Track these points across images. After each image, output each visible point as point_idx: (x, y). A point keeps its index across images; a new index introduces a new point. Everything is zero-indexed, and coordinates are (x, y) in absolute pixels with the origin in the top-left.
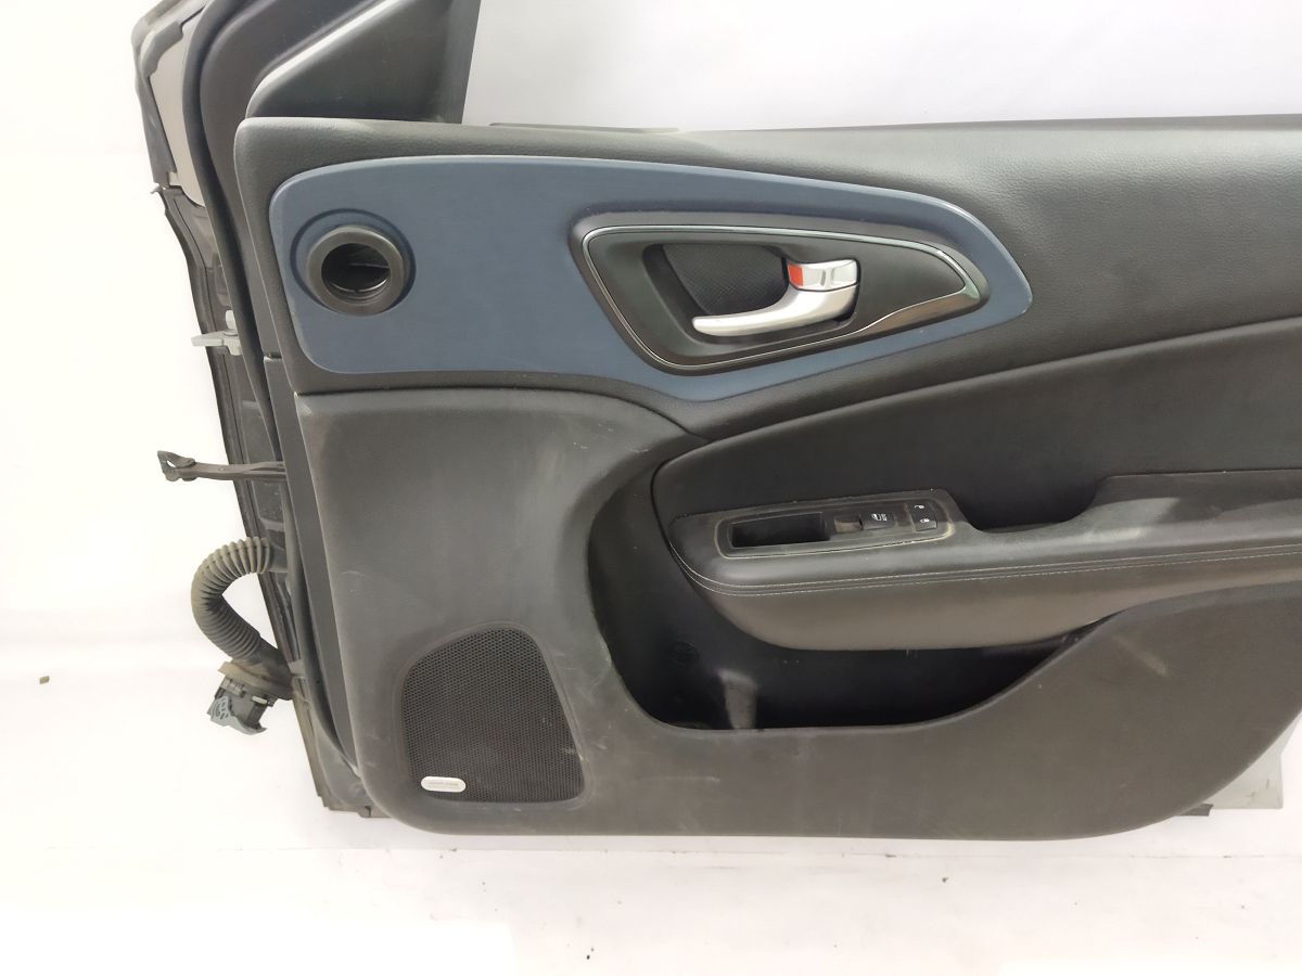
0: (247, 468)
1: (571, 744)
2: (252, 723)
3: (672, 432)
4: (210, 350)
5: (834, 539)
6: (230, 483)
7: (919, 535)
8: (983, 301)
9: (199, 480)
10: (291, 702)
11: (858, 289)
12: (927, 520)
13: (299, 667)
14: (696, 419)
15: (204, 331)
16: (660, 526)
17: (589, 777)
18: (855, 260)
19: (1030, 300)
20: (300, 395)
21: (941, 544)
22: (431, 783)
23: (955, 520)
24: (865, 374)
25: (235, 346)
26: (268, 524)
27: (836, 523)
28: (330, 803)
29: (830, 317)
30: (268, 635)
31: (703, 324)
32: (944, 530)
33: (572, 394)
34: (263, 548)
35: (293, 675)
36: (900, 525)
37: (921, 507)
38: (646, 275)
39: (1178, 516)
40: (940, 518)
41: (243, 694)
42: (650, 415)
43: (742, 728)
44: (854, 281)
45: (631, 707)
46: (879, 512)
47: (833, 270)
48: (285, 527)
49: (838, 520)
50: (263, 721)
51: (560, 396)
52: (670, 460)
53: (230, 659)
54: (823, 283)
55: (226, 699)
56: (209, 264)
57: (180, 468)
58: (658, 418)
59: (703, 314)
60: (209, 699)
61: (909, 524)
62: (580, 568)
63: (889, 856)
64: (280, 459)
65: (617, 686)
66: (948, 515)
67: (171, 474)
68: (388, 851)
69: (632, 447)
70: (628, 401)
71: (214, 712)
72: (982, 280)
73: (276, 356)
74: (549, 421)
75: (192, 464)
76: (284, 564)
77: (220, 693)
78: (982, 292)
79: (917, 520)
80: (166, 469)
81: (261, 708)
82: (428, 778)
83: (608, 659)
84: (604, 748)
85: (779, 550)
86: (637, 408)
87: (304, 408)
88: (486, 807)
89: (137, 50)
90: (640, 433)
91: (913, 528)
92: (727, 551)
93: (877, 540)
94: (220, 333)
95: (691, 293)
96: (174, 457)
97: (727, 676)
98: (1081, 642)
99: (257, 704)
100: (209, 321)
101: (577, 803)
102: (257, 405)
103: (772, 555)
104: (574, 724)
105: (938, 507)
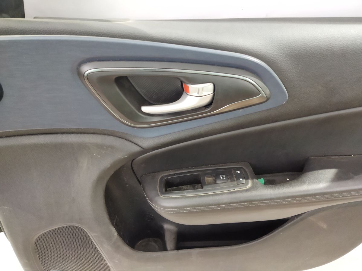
1: (104, 260)
3: (136, 149)
5: (205, 188)
7: (238, 186)
8: (268, 99)
10: (3, 233)
11: (214, 95)
12: (241, 179)
14: (146, 144)
16: (137, 178)
18: (213, 83)
19: (287, 98)
21: (247, 190)
23: (252, 179)
24: (217, 126)
27: (206, 178)
29: (202, 106)
32: (248, 184)
33: (91, 135)
36: (230, 181)
37: (239, 172)
38: (118, 90)
39: (338, 178)
40: (246, 178)
42: (127, 142)
43: (171, 250)
44: (212, 92)
46: (222, 175)
47: (203, 88)
49: (207, 177)
51: (86, 135)
52: (137, 157)
54: (198, 93)
58: (130, 143)
59: (146, 105)
61: (234, 181)
62: (101, 201)
66: (249, 177)
69: (120, 156)
70: (117, 137)
72: (268, 91)
74: (82, 147)
78: (267, 96)
79: (237, 179)
84: (117, 262)
85: (182, 193)
86: (121, 140)
91: (235, 183)
92: (163, 193)
93: (222, 189)
95: (141, 93)
98: (297, 219)
103: (180, 195)
105: (245, 171)
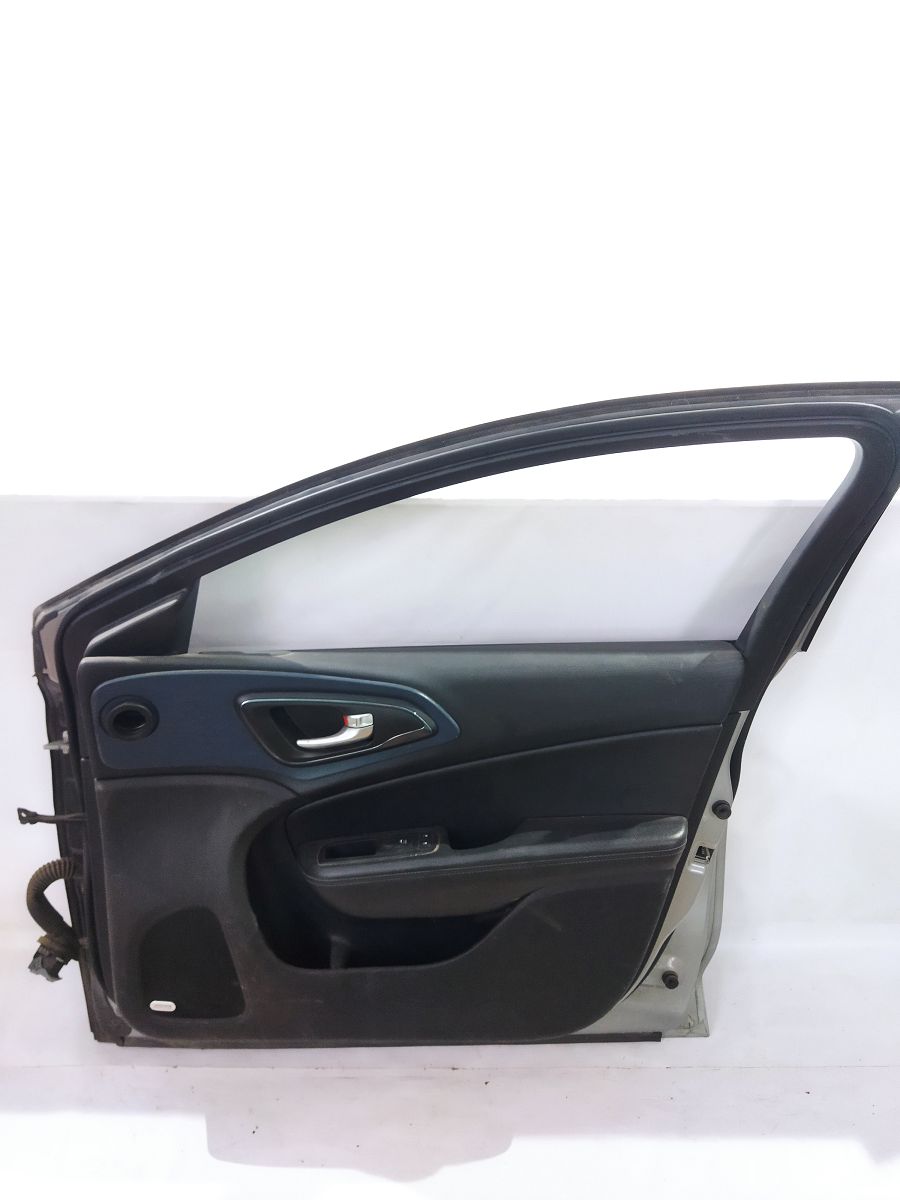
0: (66, 817)
2: (54, 974)
3: (291, 796)
4: (52, 752)
6: (53, 827)
8: (435, 732)
9: (39, 824)
10: (78, 962)
11: (374, 727)
12: (426, 843)
13: (85, 941)
14: (303, 789)
15: (50, 741)
17: (247, 1001)
18: (372, 714)
19: (459, 732)
20: (98, 780)
22: (157, 1005)
23: (442, 843)
25: (66, 749)
26: (74, 850)
28: (99, 1037)
29: (362, 740)
30: (68, 919)
31: (300, 743)
34: (70, 863)
35: (81, 946)
36: (413, 846)
37: (426, 836)
40: (434, 842)
41: (50, 955)
42: (278, 787)
43: (337, 968)
44: (373, 724)
45: (270, 954)
46: (403, 839)
47: (362, 718)
48: (84, 851)
50: (60, 974)
53: (44, 933)
54: (358, 724)
55: (40, 958)
56: (57, 705)
57: (29, 817)
59: (301, 738)
60: (30, 959)
63: (454, 1069)
64: (84, 811)
65: (262, 942)
67: (23, 821)
68: (133, 1067)
69: (270, 804)
71: (33, 967)
72: (433, 723)
73: (87, 758)
75: (35, 815)
76: (81, 873)
77: (37, 955)
78: (432, 728)
79: (421, 843)
80: (21, 818)
81: (59, 966)
82: (154, 1002)
83: (256, 924)
84: (255, 980)
87: (99, 786)
88: (188, 1022)
89: (35, 619)
90: (275, 796)
91: (418, 847)
94: (59, 742)
96: (25, 811)
97: (335, 938)
99: (58, 962)
100: (53, 734)
101: (242, 1018)
102: (74, 780)
104: (238, 964)
105: (435, 836)
